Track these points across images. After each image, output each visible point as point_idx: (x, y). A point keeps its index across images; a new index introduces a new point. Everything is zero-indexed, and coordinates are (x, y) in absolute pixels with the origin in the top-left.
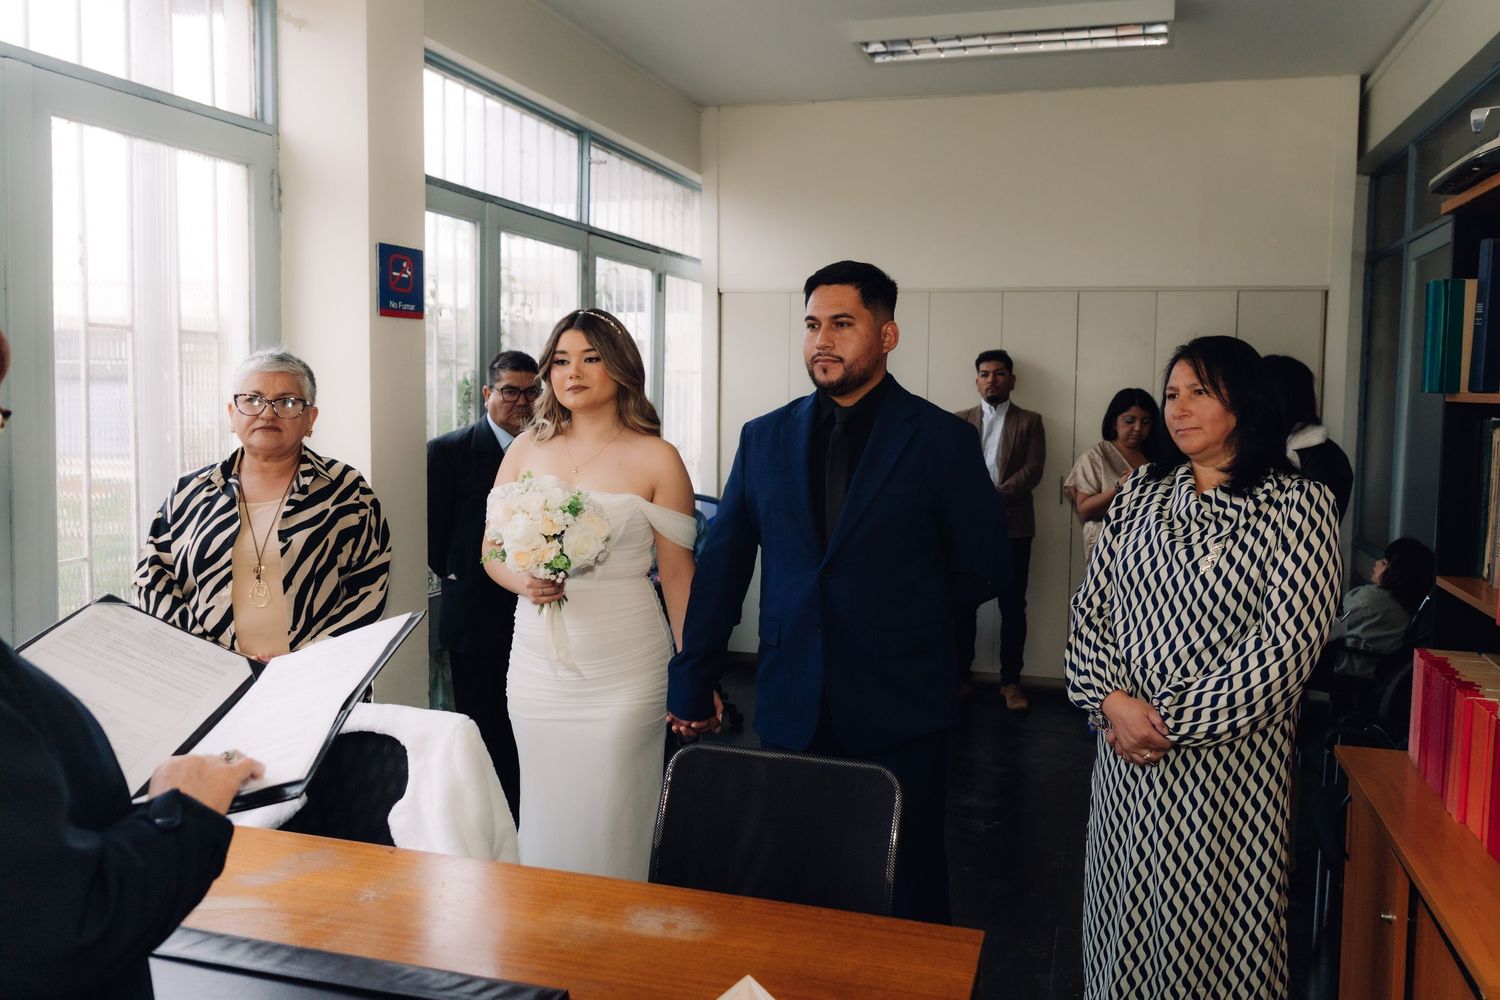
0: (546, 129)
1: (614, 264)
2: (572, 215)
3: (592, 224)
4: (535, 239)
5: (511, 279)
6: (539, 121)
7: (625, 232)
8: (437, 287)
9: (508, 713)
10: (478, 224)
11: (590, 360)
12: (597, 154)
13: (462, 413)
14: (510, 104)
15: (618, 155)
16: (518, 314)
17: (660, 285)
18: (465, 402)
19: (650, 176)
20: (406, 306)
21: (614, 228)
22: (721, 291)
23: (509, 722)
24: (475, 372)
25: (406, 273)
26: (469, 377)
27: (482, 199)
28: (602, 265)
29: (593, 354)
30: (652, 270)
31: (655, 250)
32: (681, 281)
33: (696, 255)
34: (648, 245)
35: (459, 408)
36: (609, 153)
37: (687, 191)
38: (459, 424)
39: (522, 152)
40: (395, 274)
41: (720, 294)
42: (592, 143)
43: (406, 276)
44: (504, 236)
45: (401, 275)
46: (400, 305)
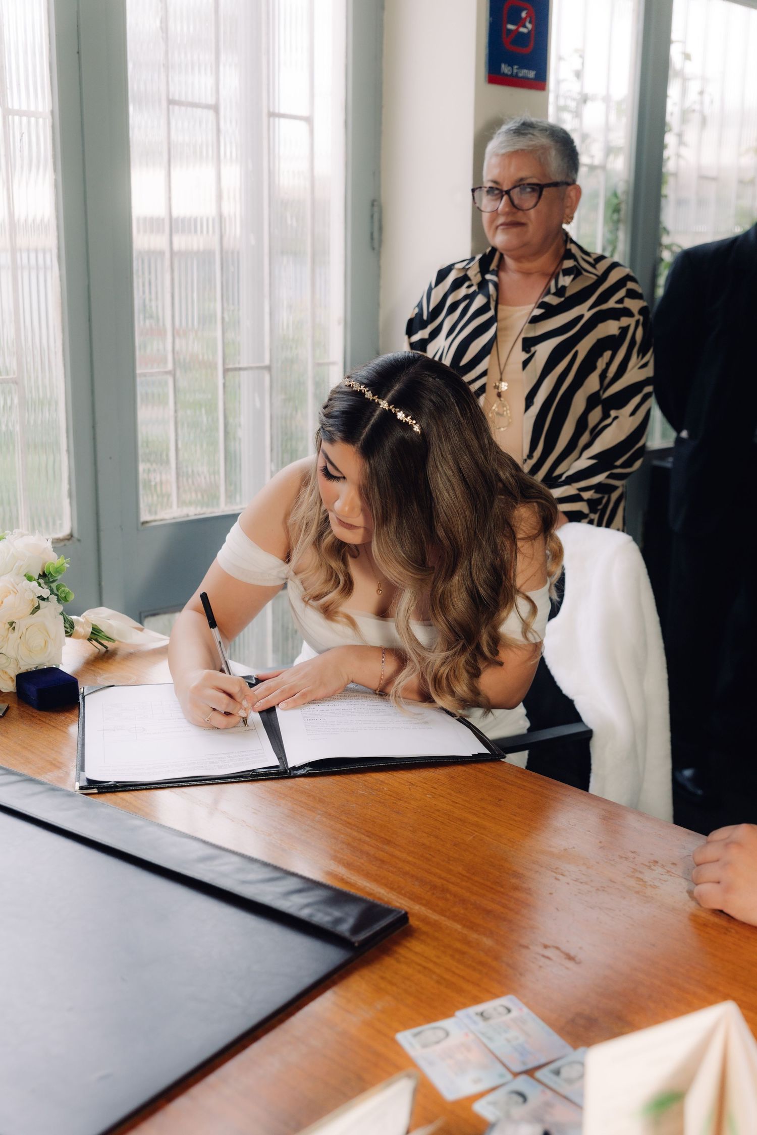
20: (524, 73)
25: (525, 26)
40: (511, 27)
43: (523, 29)
45: (517, 29)
46: (515, 71)
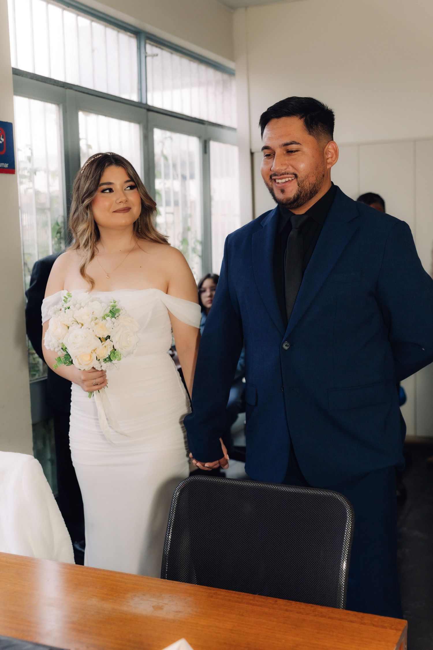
0: (111, 33)
1: (168, 134)
2: (135, 98)
3: (150, 103)
4: (106, 116)
5: (89, 147)
6: (106, 26)
7: (177, 109)
9: (72, 462)
10: (61, 106)
11: (129, 188)
12: (150, 49)
14: (82, 14)
15: (169, 50)
17: (205, 149)
18: (58, 239)
19: (194, 66)
21: (167, 106)
22: (253, 151)
23: (73, 469)
24: (63, 217)
26: (59, 220)
27: (63, 87)
28: (158, 134)
29: (131, 183)
30: (200, 137)
31: (201, 122)
32: (221, 145)
33: (234, 125)
34: (195, 118)
36: (162, 49)
37: (226, 77)
39: (93, 51)
41: (252, 154)
42: (148, 41)
44: (81, 115)
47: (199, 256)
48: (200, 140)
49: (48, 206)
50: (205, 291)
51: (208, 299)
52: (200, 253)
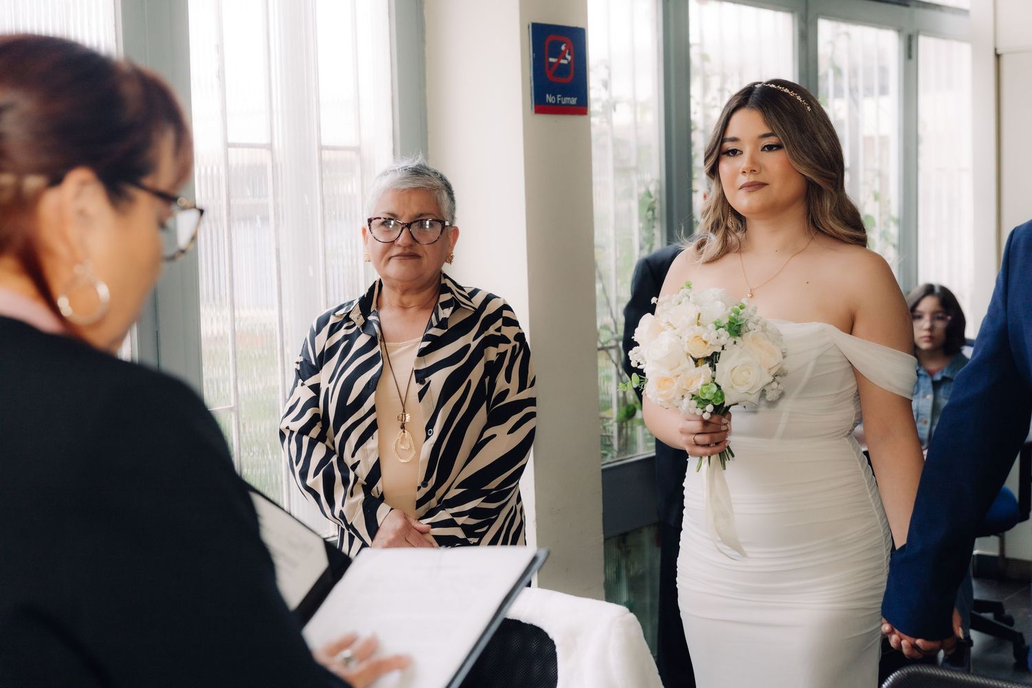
1: (844, 27)
5: (705, 58)
8: (610, 75)
9: (679, 611)
11: (770, 148)
13: (645, 234)
16: (713, 103)
17: (910, 51)
18: (649, 220)
20: (566, 100)
22: (999, 52)
24: (659, 182)
25: (565, 59)
26: (652, 188)
28: (826, 29)
29: (772, 140)
30: (899, 31)
31: (902, 2)
32: (942, 43)
33: (965, 4)
35: (639, 228)
38: (641, 248)
40: (552, 60)
41: (997, 56)
43: (564, 62)
45: (559, 61)
46: (559, 99)
47: (894, 246)
48: (899, 36)
49: (633, 163)
50: (920, 317)
51: (926, 333)
52: (895, 241)
